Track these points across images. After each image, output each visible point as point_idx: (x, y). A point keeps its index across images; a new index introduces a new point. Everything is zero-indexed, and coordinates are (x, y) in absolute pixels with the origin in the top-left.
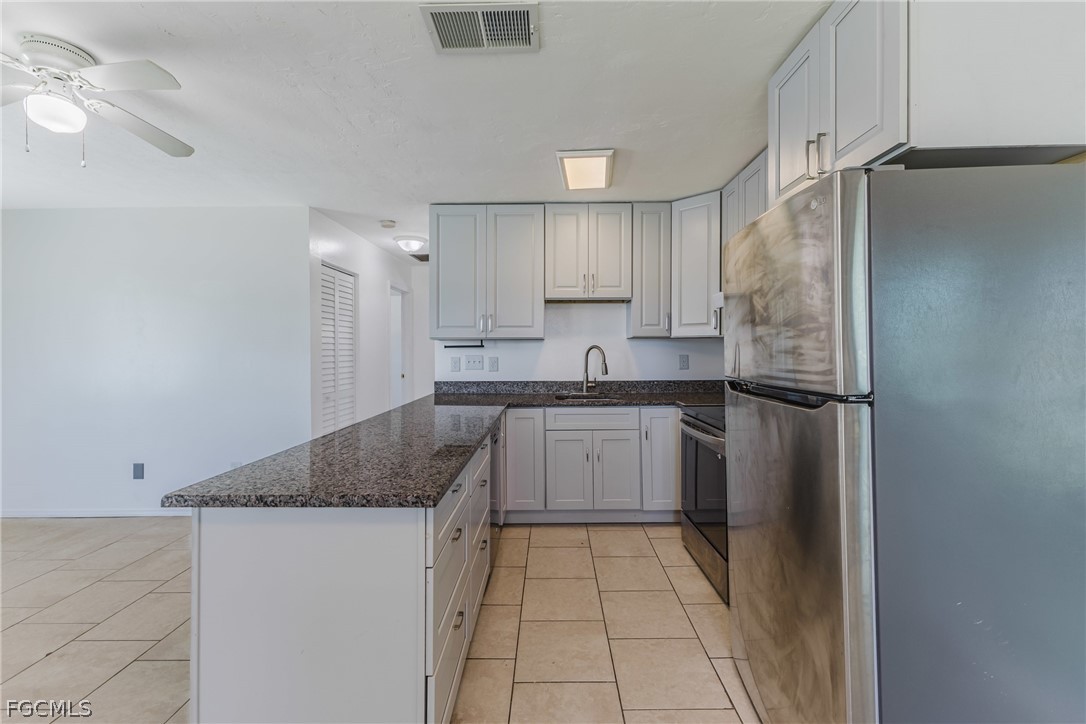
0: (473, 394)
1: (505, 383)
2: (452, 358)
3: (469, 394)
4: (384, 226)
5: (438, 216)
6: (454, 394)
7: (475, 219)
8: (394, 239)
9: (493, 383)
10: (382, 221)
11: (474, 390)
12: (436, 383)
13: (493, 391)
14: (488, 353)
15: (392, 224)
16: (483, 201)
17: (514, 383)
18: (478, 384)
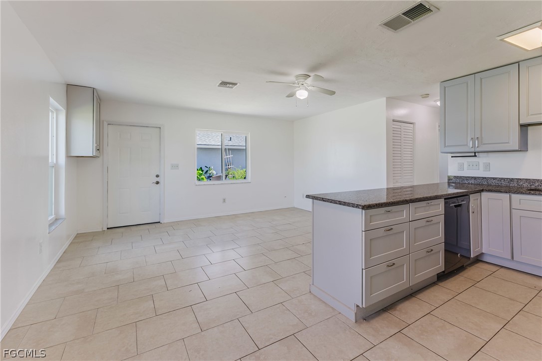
0: (472, 184)
1: (494, 179)
2: (459, 163)
3: (469, 184)
4: (423, 98)
5: (445, 88)
6: (459, 183)
7: (467, 84)
8: (435, 101)
9: (485, 178)
10: (422, 95)
11: (472, 181)
12: (449, 177)
13: (486, 183)
14: (482, 160)
15: (427, 95)
16: (472, 73)
17: (502, 179)
18: (475, 178)
